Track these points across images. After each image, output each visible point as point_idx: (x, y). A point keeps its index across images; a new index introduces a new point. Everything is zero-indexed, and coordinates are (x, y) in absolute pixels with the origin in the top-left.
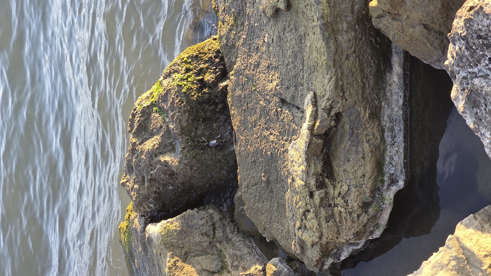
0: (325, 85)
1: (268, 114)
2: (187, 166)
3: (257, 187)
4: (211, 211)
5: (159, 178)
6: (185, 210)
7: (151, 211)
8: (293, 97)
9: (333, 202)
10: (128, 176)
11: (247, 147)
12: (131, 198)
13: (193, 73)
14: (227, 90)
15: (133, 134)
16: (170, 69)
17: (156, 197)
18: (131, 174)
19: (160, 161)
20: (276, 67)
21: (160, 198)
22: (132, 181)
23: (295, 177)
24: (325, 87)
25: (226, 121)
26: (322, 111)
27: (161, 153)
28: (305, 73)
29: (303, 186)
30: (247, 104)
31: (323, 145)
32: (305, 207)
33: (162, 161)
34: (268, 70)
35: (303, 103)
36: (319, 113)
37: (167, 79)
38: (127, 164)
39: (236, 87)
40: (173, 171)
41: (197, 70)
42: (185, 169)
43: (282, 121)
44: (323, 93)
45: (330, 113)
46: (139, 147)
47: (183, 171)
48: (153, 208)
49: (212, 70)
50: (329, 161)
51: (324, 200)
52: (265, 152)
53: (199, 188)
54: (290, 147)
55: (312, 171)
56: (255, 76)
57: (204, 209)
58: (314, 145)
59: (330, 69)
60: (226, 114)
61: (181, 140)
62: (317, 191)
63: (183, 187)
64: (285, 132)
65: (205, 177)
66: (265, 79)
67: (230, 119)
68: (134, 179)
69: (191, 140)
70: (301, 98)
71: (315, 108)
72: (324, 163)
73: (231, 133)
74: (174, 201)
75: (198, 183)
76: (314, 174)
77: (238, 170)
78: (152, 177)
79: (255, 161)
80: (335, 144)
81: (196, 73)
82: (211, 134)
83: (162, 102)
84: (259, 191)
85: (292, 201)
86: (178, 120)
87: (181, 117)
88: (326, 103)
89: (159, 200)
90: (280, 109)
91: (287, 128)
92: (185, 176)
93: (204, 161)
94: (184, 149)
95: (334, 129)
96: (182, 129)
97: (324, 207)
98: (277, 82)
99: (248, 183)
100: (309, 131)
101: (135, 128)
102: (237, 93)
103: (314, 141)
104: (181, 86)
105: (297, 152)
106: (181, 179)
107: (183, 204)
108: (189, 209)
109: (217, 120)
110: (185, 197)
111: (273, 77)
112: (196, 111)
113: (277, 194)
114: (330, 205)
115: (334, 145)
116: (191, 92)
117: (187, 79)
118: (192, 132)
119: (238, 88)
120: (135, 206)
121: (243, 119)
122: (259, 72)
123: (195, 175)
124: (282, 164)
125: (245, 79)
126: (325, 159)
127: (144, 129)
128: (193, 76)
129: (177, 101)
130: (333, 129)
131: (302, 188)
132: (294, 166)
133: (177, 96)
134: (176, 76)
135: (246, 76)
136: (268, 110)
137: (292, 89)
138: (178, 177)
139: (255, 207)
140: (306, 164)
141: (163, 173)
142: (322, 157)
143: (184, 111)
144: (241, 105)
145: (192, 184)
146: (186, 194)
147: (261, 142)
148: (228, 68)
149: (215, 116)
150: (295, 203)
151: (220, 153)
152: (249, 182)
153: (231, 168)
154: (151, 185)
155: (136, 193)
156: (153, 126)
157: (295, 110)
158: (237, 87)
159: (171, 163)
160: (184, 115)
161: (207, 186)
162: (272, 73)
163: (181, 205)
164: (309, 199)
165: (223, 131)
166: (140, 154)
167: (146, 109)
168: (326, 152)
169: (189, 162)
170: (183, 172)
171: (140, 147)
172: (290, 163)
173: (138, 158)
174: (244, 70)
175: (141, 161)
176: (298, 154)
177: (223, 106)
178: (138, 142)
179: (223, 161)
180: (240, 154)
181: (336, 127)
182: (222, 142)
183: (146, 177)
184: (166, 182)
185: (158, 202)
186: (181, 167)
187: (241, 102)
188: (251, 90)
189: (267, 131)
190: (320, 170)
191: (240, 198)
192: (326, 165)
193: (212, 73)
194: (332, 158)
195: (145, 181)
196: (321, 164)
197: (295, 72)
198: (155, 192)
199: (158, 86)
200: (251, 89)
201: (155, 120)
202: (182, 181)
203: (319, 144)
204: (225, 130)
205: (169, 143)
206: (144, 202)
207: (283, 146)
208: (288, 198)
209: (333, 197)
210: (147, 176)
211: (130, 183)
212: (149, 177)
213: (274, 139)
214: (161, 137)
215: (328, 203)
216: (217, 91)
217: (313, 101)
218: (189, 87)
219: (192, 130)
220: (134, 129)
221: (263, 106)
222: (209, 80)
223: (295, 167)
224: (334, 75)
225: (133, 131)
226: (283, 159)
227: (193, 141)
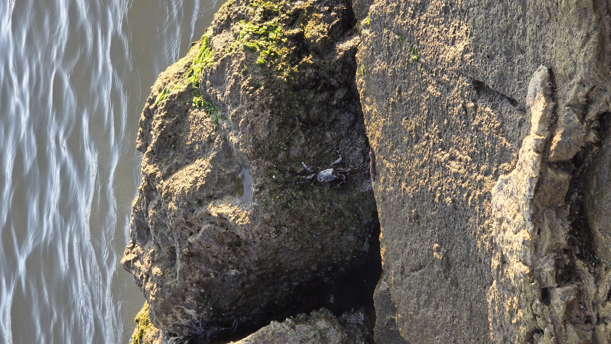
0: (575, 51)
1: (445, 114)
2: (269, 225)
3: (423, 274)
4: (322, 324)
5: (207, 252)
6: (266, 323)
7: (191, 324)
8: (502, 78)
9: (596, 312)
10: (139, 248)
11: (400, 186)
12: (146, 296)
13: (279, 21)
14: (354, 58)
15: (149, 155)
16: (229, 12)
17: (202, 294)
18: (146, 243)
19: (210, 215)
20: (462, 11)
21: (209, 296)
22: (146, 259)
23: (508, 255)
24: (574, 56)
25: (352, 126)
26: (568, 110)
27: (210, 198)
28: (528, 23)
29: (525, 275)
30: (400, 92)
31: (571, 184)
32: (530, 321)
33: (214, 214)
34: (445, 17)
35: (524, 92)
36: (560, 113)
37: (222, 35)
38: (137, 221)
39: (375, 53)
40: (238, 236)
41: (288, 15)
42: (265, 232)
43: (477, 131)
44: (571, 69)
45: (587, 113)
46: (162, 184)
47: (260, 236)
48: (195, 317)
49: (322, 15)
50: (584, 220)
51: (575, 308)
52: (439, 198)
53: (297, 273)
54: (495, 187)
55: (546, 242)
56: (418, 30)
57: (307, 319)
58: (549, 184)
59: (586, 17)
60: (353, 110)
61: (255, 168)
62: (558, 287)
63: (260, 269)
64: (483, 155)
65: (309, 248)
66: (438, 37)
67: (363, 123)
68: (153, 254)
69: (277, 168)
70: (519, 80)
71: (552, 104)
72: (572, 225)
73: (364, 154)
74: (240, 301)
75: (293, 261)
76: (550, 250)
77: (381, 235)
78: (192, 251)
79: (417, 217)
80: (598, 182)
81: (285, 21)
82: (320, 156)
83: (211, 86)
84: (427, 282)
85: (501, 307)
86: (249, 126)
87: (254, 119)
88: (577, 91)
89: (207, 300)
90: (472, 104)
91: (488, 147)
92: (265, 247)
93: (307, 214)
94: (261, 188)
95: (595, 148)
96: (257, 145)
97: (574, 324)
98: (465, 44)
99: (402, 263)
100: (537, 155)
101: (153, 142)
102: (376, 67)
103: (550, 176)
104: (253, 50)
105: (512, 201)
106: (255, 253)
107: (260, 307)
108: (274, 320)
109: (334, 124)
110: (265, 293)
111: (457, 32)
112: (289, 105)
113: (468, 291)
114: (588, 320)
115: (595, 185)
116: (276, 64)
117: (266, 34)
118: (279, 152)
119: (379, 56)
120: (154, 313)
121: (389, 123)
122: (425, 22)
123: (287, 245)
124: (479, 224)
125: (394, 36)
126: (575, 215)
127: (173, 143)
128: (279, 29)
129: (245, 84)
130: (592, 149)
131: (525, 281)
132: (505, 230)
133: (245, 73)
134: (241, 29)
135: (398, 28)
136: (445, 105)
137: (500, 59)
138: (251, 248)
139: (420, 316)
140: (531, 228)
141: (217, 241)
142: (567, 212)
143: (262, 105)
144: (387, 94)
145: (280, 264)
146: (267, 286)
147: (430, 176)
148: (357, 10)
149: (329, 116)
150: (509, 312)
151: (341, 197)
152: (404, 261)
153: (366, 230)
154: (190, 268)
155: (155, 286)
156: (193, 137)
157: (506, 107)
158: (377, 54)
159: (235, 220)
160: (261, 114)
161: (314, 268)
162: (455, 22)
163: (257, 309)
164: (540, 305)
165: (347, 147)
166: (165, 198)
167: (177, 100)
168: (578, 201)
169: (272, 216)
170: (261, 239)
171: (165, 184)
172: (495, 223)
173: (160, 208)
174: (392, 15)
175: (166, 215)
176: (514, 204)
177: (347, 93)
178: (159, 173)
179: (347, 213)
180: (384, 199)
181: (599, 144)
182: (345, 173)
183: (178, 251)
184: (223, 261)
185: (206, 304)
186: (256, 227)
187: (385, 86)
188: (408, 62)
189: (443, 152)
190: (563, 240)
191: (386, 295)
192: (579, 230)
193: (320, 20)
194: (590, 213)
195: (175, 259)
196: (567, 226)
197: (507, 21)
198: (198, 283)
199: (202, 49)
200: (409, 58)
201: (196, 124)
202: (259, 259)
203: (560, 183)
204: (352, 145)
205: (229, 175)
206: (174, 304)
207: (480, 184)
208: (493, 301)
209: (595, 301)
210: (180, 247)
211: (142, 263)
212: (185, 250)
213: (460, 169)
214: (211, 161)
215: (583, 315)
216: (333, 61)
217: (546, 88)
218: (271, 52)
219: (279, 148)
220: (152, 145)
221: (434, 97)
222: (315, 38)
223: (507, 233)
224: (595, 28)
225: (149, 149)
226: (480, 214)
227: (282, 172)
